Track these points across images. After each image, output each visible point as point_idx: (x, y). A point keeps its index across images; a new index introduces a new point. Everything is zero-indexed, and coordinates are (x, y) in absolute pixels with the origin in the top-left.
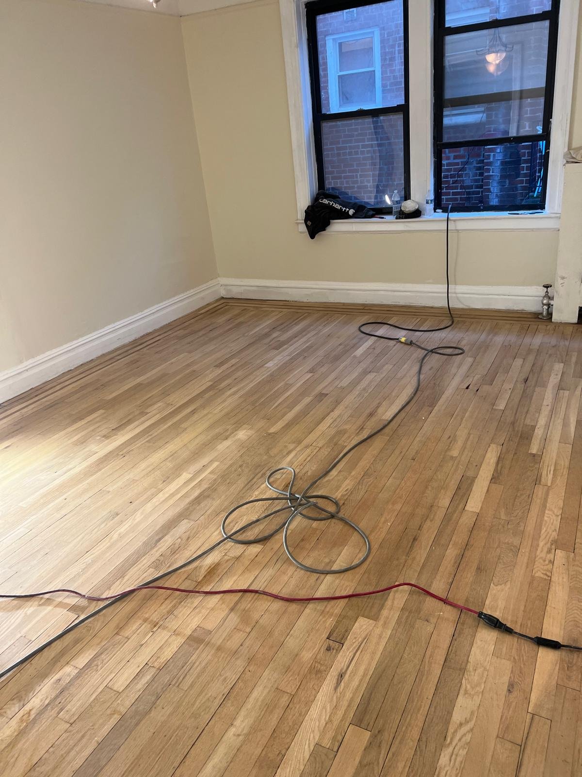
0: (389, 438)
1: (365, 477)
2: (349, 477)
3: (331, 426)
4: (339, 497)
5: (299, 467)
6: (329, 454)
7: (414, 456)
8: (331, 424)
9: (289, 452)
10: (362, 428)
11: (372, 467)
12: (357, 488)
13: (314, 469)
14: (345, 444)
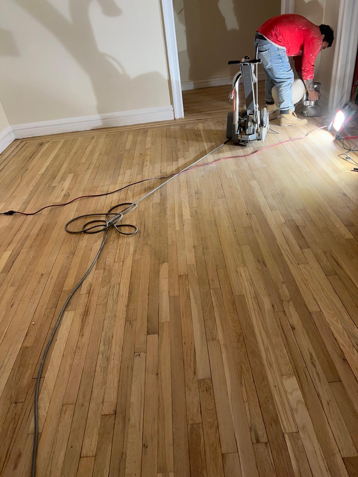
0: (63, 290)
1: (73, 252)
2: (84, 248)
3: (118, 287)
4: (85, 236)
5: (121, 244)
6: (106, 260)
7: (42, 278)
8: (119, 288)
9: (135, 252)
10: (89, 293)
11: (70, 259)
12: (76, 244)
13: (110, 246)
14: (97, 271)
